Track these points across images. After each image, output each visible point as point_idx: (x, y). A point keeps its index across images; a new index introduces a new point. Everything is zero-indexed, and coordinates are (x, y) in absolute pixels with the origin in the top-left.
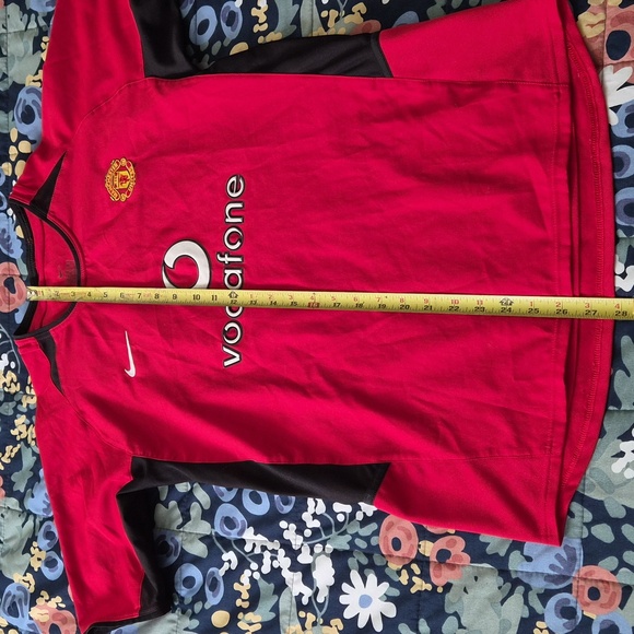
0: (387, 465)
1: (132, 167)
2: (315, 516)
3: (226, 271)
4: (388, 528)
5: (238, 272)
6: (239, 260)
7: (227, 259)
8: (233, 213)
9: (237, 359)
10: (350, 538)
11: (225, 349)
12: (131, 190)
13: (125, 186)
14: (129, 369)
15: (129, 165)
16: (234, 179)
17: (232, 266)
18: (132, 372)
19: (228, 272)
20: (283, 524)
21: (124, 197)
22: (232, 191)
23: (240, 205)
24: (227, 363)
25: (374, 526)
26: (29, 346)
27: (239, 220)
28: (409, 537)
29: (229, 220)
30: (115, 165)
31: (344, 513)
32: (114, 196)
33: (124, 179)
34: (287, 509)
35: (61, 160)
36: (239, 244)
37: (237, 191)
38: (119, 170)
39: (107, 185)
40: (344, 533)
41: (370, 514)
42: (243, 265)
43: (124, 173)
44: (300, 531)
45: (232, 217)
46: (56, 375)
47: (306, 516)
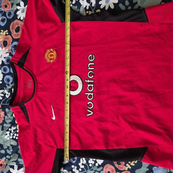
0: (146, 148)
1: (55, 52)
2: (83, 164)
3: (88, 85)
4: (106, 169)
5: (92, 85)
6: (93, 81)
7: (88, 81)
8: (91, 66)
9: (92, 114)
10: (94, 171)
11: (88, 110)
12: (55, 59)
13: (52, 57)
14: (53, 117)
15: (54, 51)
16: (91, 55)
17: (90, 83)
18: (54, 118)
19: (89, 85)
20: (73, 166)
21: (52, 61)
22: (90, 59)
23: (93, 64)
24: (88, 115)
25: (101, 168)
26: (16, 109)
27: (93, 69)
28: (113, 171)
29: (89, 68)
30: (48, 51)
31: (92, 164)
32: (48, 61)
33: (52, 55)
34: (74, 162)
35: (29, 49)
36: (93, 76)
37: (92, 59)
38: (50, 52)
39: (45, 57)
40: (92, 170)
41: (100, 164)
42: (94, 83)
43: (52, 53)
44: (78, 169)
45: (90, 67)
46: (28, 118)
47: (80, 164)
